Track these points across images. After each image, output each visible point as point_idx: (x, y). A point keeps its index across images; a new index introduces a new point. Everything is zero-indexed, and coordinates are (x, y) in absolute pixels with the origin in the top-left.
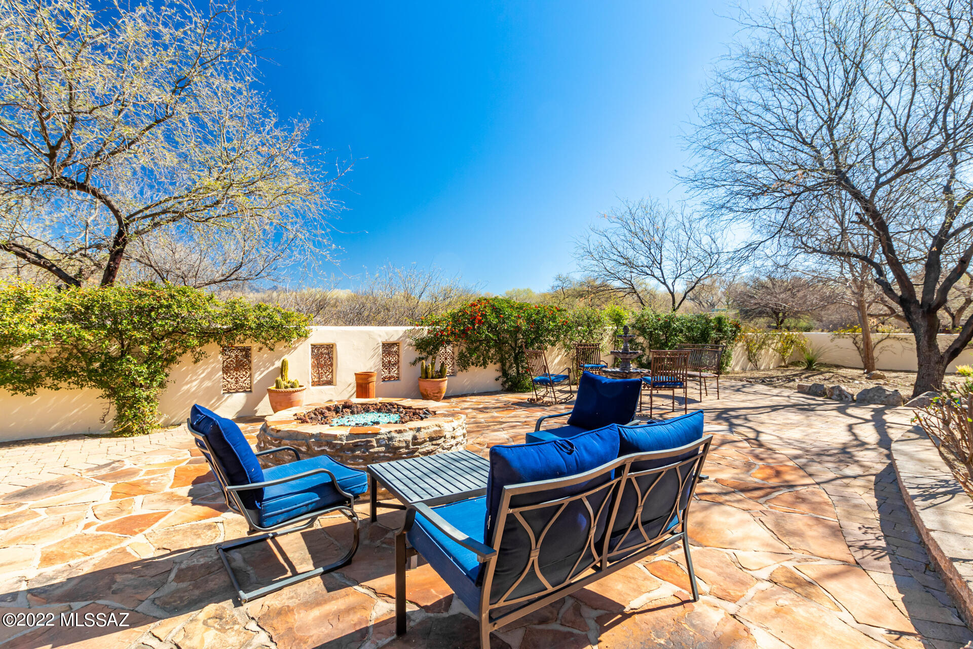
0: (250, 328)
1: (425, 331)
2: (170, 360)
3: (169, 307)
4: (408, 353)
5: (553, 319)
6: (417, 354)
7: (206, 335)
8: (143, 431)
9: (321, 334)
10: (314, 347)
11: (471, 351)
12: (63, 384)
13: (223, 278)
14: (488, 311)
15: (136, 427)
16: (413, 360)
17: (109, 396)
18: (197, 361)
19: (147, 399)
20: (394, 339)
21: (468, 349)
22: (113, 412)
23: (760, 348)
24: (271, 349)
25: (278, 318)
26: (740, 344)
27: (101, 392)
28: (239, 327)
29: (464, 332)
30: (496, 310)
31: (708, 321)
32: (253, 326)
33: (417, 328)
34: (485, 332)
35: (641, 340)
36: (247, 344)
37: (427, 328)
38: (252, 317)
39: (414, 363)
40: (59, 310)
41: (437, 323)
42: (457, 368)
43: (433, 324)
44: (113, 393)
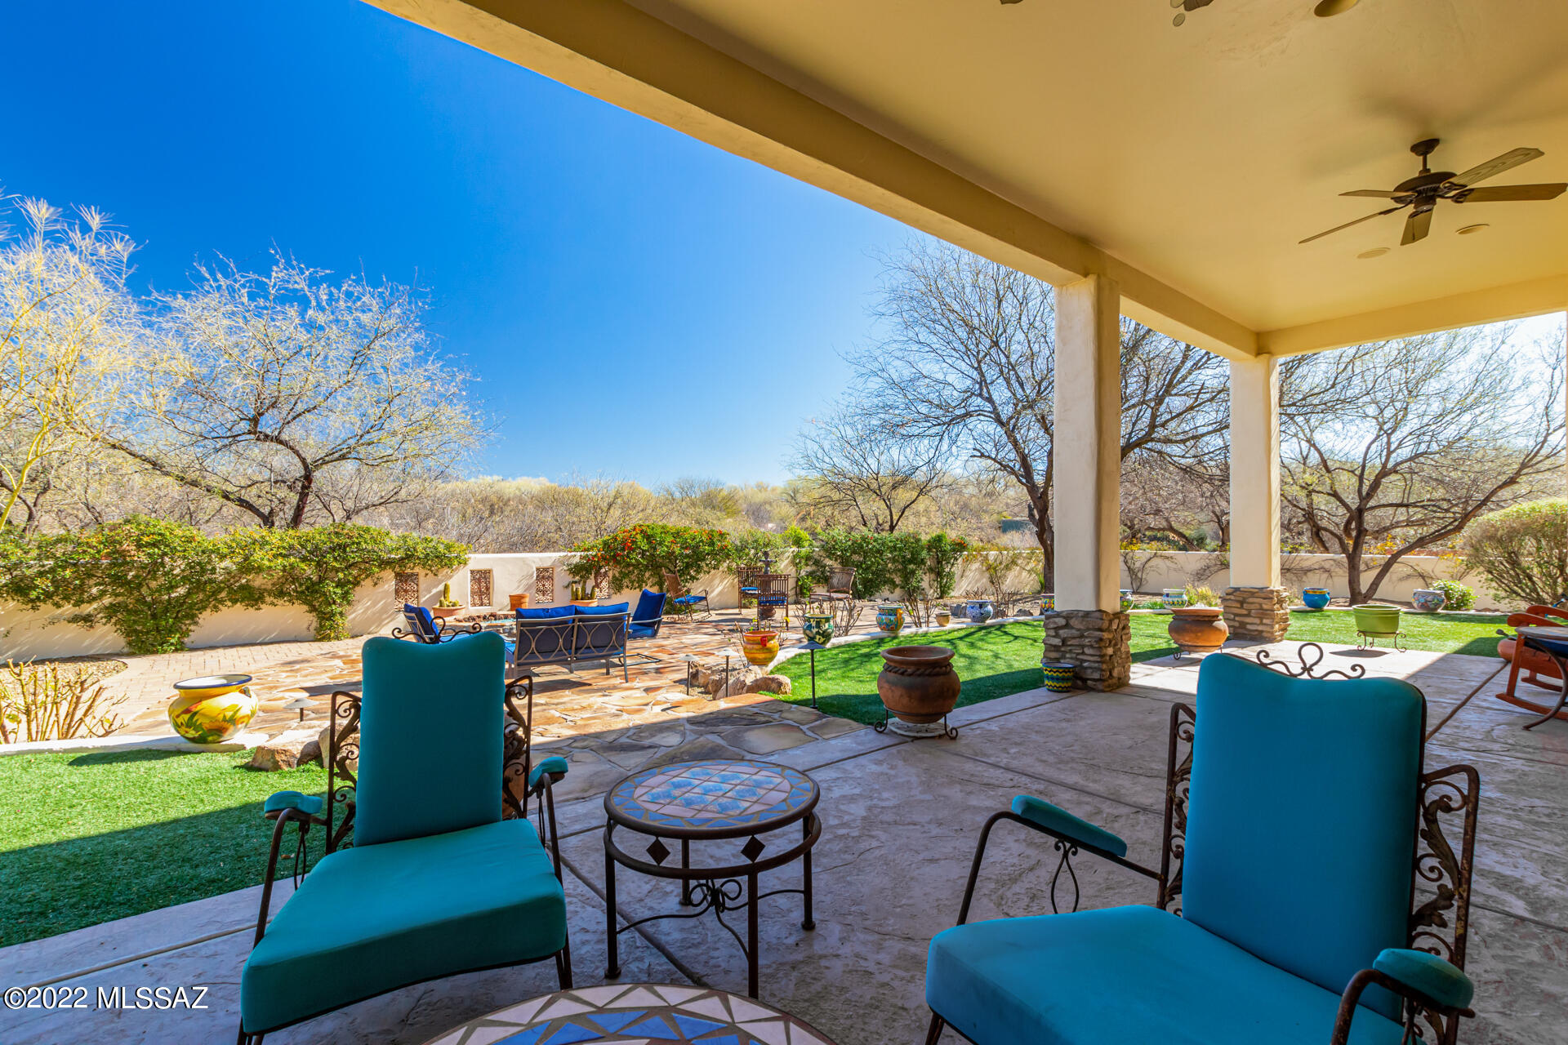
0: (419, 558)
1: (576, 558)
2: (356, 583)
3: (359, 543)
4: (562, 577)
5: (712, 544)
6: (570, 578)
7: (385, 564)
8: (337, 638)
9: (478, 560)
10: (472, 572)
11: (624, 575)
12: (281, 602)
13: (383, 501)
14: (639, 537)
15: (332, 635)
16: (566, 584)
17: (310, 612)
18: (376, 584)
19: (341, 614)
20: (547, 564)
21: (621, 572)
22: (315, 624)
23: (1007, 568)
24: (435, 575)
25: (441, 548)
26: (976, 566)
27: (306, 608)
28: (408, 557)
29: (614, 558)
30: (648, 538)
31: (918, 541)
32: (421, 556)
33: (569, 554)
34: (636, 557)
35: (828, 562)
36: (416, 570)
37: (579, 554)
38: (420, 548)
39: (567, 587)
40: (284, 548)
41: (588, 550)
42: (612, 591)
43: (585, 550)
44: (313, 609)
